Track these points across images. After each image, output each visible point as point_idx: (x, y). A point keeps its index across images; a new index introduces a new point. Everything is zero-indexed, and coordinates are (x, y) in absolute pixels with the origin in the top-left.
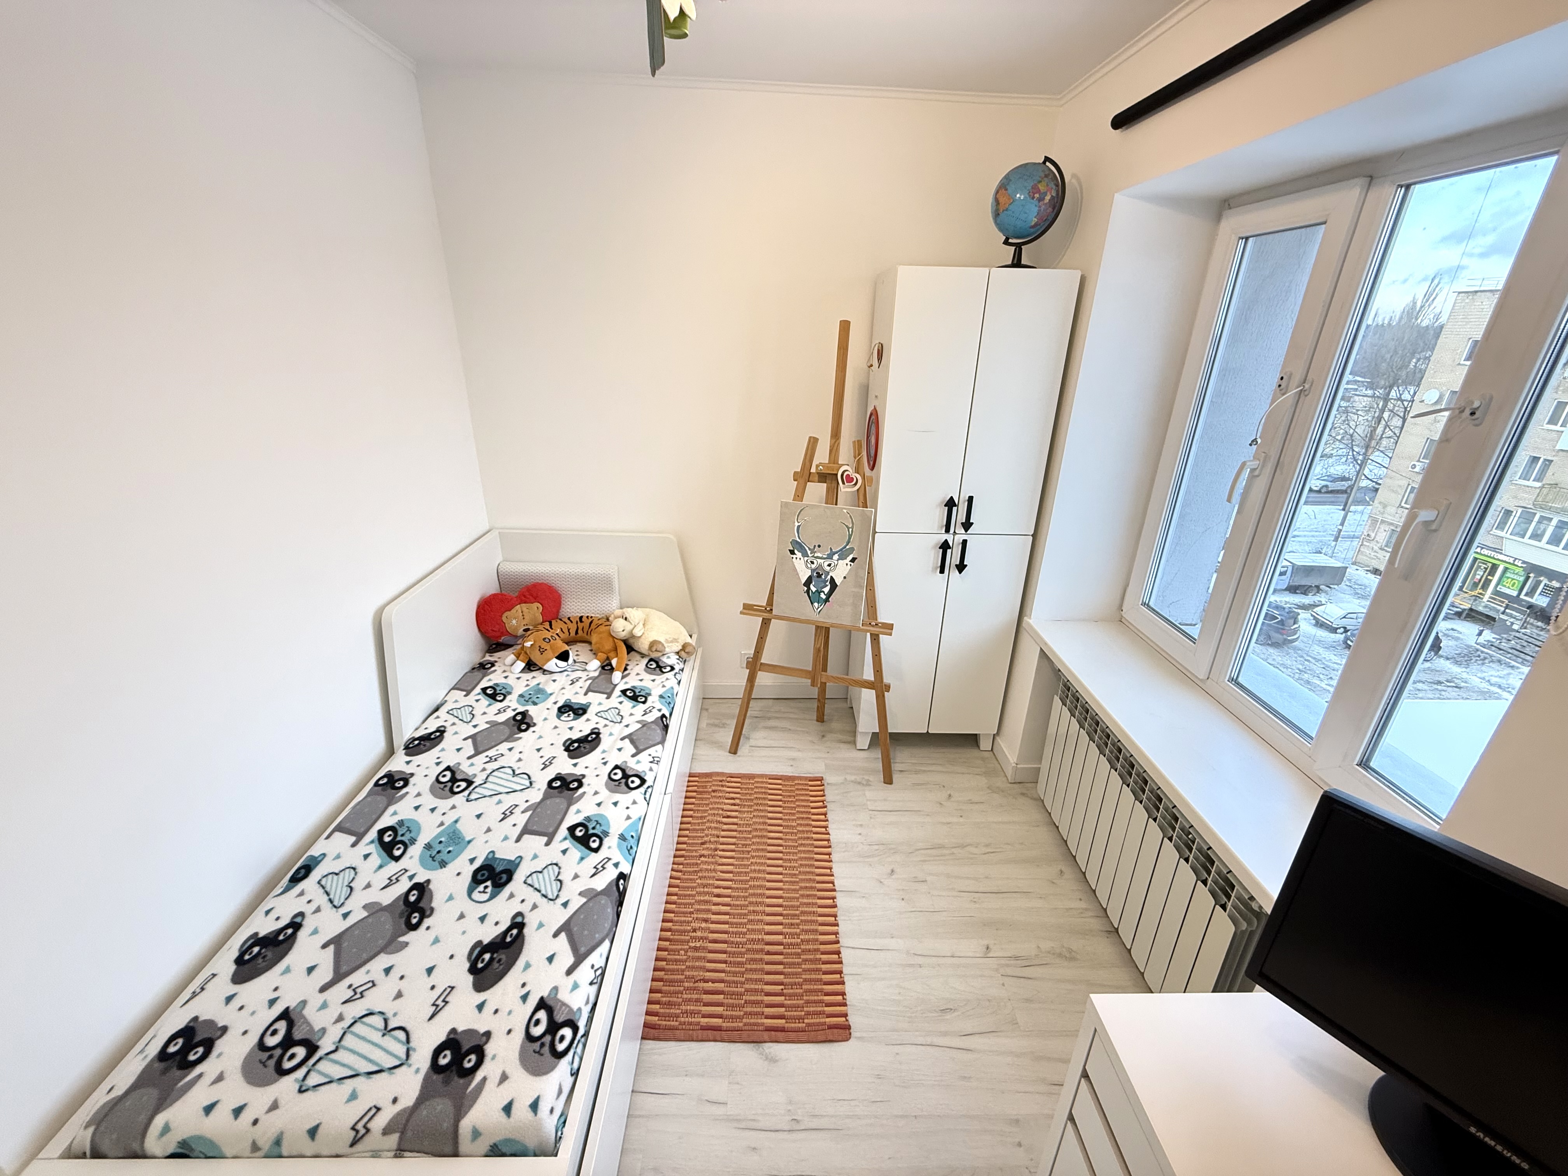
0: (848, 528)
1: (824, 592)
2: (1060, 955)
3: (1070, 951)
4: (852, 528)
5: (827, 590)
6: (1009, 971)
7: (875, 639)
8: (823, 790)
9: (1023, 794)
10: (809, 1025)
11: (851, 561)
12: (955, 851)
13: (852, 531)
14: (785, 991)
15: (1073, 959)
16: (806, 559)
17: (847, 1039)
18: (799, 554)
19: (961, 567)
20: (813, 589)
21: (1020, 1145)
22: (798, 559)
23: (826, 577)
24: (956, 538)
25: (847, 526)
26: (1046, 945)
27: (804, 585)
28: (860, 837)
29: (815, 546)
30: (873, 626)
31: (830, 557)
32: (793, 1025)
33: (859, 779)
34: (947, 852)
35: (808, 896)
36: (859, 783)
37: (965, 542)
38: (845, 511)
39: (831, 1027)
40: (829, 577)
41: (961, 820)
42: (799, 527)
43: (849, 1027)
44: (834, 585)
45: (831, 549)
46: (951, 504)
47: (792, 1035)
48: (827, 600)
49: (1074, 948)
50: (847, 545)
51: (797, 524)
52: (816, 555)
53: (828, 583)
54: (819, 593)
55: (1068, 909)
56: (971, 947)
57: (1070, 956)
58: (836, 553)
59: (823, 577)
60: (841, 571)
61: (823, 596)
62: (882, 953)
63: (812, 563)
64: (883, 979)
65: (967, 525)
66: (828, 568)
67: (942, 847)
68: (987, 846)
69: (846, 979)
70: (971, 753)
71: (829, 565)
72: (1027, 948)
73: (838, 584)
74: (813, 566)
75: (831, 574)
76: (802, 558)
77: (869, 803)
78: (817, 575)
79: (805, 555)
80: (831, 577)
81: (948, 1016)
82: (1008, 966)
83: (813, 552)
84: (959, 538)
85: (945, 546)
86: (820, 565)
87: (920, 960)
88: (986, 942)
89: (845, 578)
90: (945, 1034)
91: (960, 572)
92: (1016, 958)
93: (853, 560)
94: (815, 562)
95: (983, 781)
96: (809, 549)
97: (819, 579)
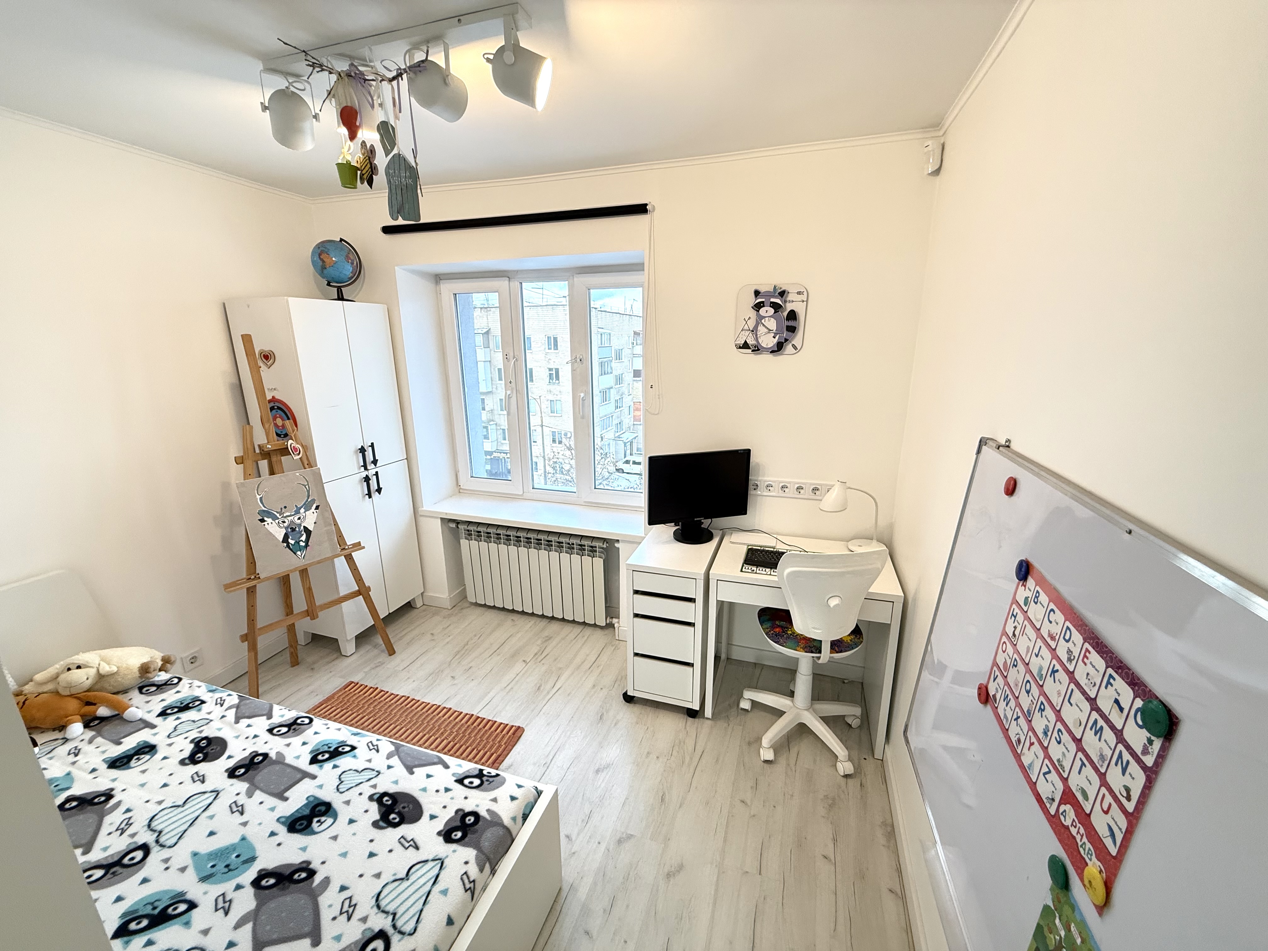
0: (305, 486)
1: (302, 541)
2: (546, 641)
3: (547, 637)
4: (308, 485)
5: (304, 538)
6: (539, 659)
7: (349, 559)
8: (362, 685)
9: (462, 609)
10: (505, 744)
11: (315, 509)
12: (466, 648)
13: (309, 487)
14: (479, 749)
15: (550, 638)
16: (277, 521)
17: (524, 730)
18: (269, 520)
19: (379, 490)
20: (291, 542)
21: (602, 689)
22: (270, 524)
23: (300, 528)
24: (371, 473)
25: (303, 485)
26: (539, 642)
27: (283, 542)
28: (415, 683)
29: (281, 509)
30: (347, 549)
31: (297, 512)
32: (500, 750)
33: (372, 665)
34: (463, 652)
35: (431, 719)
36: (377, 667)
37: (377, 474)
38: (298, 474)
39: (514, 734)
40: (302, 528)
41: (451, 637)
42: (261, 499)
43: (519, 727)
44: (308, 532)
45: (296, 506)
46: (362, 450)
47: (505, 752)
48: (307, 545)
49: (547, 635)
50: (308, 498)
51: (258, 497)
52: (285, 515)
53: (303, 533)
54: (298, 543)
55: (530, 627)
56: (518, 667)
57: (549, 639)
58: (302, 507)
59: (297, 529)
60: (310, 519)
61: (302, 544)
62: (494, 700)
63: (284, 522)
64: (506, 705)
65: (375, 462)
66: (299, 521)
67: (458, 652)
68: (475, 636)
69: (495, 719)
70: (414, 613)
71: (299, 519)
72: (535, 649)
73: (312, 530)
74: (286, 525)
75: (303, 525)
76: (273, 522)
77: (396, 669)
78: (292, 530)
79: (275, 518)
80: (304, 527)
81: (542, 688)
82: (537, 659)
83: (281, 513)
84: (374, 472)
85: (367, 479)
86: (292, 522)
87: (510, 687)
88: (521, 660)
89: (315, 523)
90: (548, 693)
91: (380, 494)
92: (536, 654)
93: (317, 508)
94: (286, 520)
95: (437, 618)
96: (277, 512)
97: (295, 532)
